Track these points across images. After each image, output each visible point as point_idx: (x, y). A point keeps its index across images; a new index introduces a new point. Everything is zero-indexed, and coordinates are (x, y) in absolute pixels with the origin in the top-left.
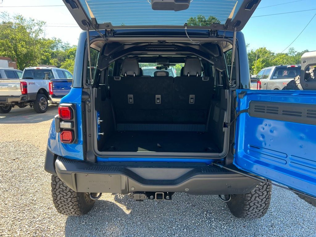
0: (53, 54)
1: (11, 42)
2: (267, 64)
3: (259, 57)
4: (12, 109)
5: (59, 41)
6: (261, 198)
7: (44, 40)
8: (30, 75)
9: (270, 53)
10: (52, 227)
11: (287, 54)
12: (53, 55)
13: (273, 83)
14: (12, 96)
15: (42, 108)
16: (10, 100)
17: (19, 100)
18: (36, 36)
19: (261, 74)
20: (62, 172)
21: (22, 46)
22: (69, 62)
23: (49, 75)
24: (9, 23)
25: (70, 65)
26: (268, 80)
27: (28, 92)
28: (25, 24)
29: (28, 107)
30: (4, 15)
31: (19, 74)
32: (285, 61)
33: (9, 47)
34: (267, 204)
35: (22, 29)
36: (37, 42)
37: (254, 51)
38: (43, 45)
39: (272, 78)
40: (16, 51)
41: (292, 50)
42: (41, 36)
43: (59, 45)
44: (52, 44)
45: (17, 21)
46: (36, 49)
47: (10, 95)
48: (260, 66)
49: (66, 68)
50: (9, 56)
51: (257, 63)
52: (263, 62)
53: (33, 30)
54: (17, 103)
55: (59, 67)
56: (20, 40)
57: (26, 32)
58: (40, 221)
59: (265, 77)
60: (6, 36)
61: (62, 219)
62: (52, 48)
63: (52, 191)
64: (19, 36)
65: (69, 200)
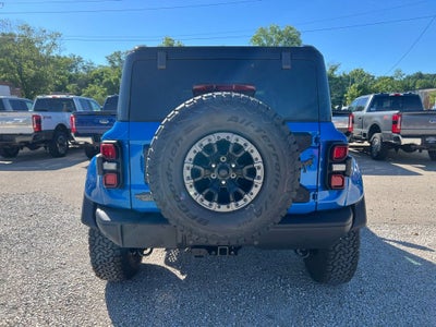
0: (70, 77)
1: (14, 61)
2: (364, 91)
3: (353, 82)
4: (20, 151)
5: (80, 60)
6: (347, 256)
7: (59, 57)
8: (43, 106)
9: (369, 76)
10: (89, 294)
11: (392, 78)
12: (72, 79)
13: (371, 117)
14: (21, 135)
15: (61, 150)
16: (18, 140)
17: (30, 139)
18: (48, 53)
19: (355, 104)
20: (105, 223)
21: (29, 67)
22: (93, 88)
23: (69, 105)
24: (11, 35)
25: (94, 93)
26: (364, 113)
27: (43, 128)
28: (33, 36)
29: (42, 149)
30: (5, 23)
31: (29, 105)
32: (389, 87)
33: (11, 68)
34: (354, 264)
35: (29, 43)
36: (49, 61)
37: (347, 73)
38: (57, 65)
39: (369, 111)
40: (20, 73)
41: (399, 73)
42: (54, 53)
43: (79, 66)
44: (70, 64)
45: (23, 33)
46: (49, 70)
47: (18, 132)
48: (356, 94)
49: (88, 96)
50: (11, 81)
51: (351, 90)
52: (359, 88)
53: (44, 45)
54: (27, 144)
55: (79, 95)
56: (27, 58)
57: (34, 47)
58: (72, 287)
59: (360, 109)
60: (7, 53)
61: (101, 286)
62: (70, 69)
63: (90, 248)
64: (25, 52)
65: (111, 259)
